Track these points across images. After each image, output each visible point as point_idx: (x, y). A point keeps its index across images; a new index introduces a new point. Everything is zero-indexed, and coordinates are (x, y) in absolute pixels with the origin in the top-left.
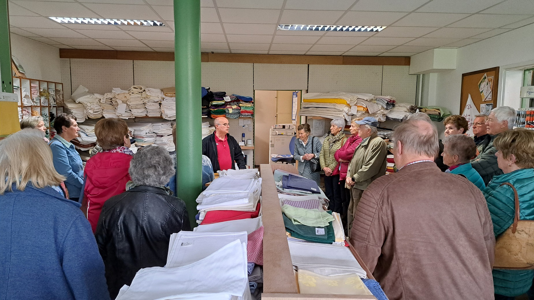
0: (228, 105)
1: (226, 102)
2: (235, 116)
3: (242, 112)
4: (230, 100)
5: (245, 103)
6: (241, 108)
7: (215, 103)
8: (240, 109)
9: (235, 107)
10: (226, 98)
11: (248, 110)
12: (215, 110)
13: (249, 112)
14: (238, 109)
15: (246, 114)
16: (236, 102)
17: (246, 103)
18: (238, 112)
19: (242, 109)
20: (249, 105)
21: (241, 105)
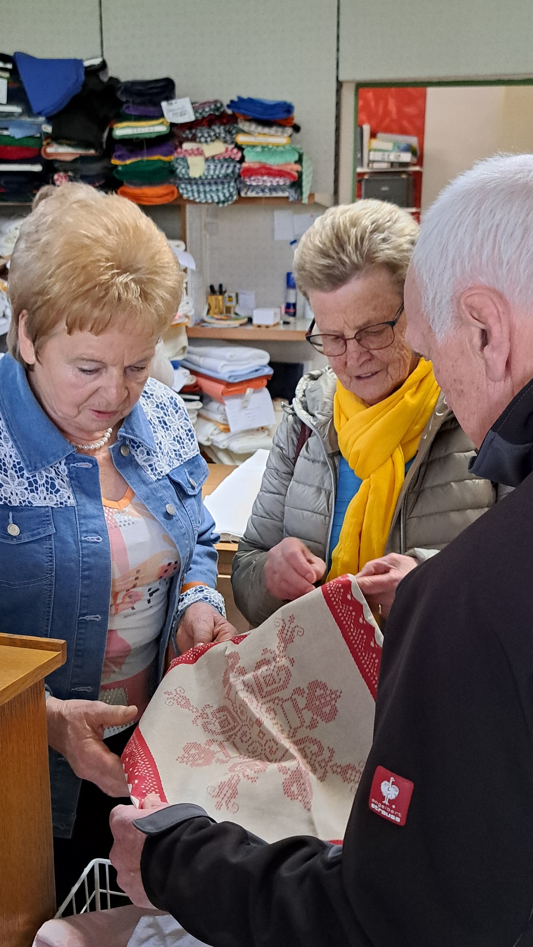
0: (187, 140)
1: (172, 125)
2: (217, 190)
3: (250, 172)
4: (190, 117)
5: (260, 129)
6: (245, 152)
7: (122, 130)
8: (242, 160)
9: (217, 148)
10: (171, 107)
11: (274, 162)
12: (128, 162)
13: (280, 173)
14: (233, 160)
15: (268, 181)
16: (222, 124)
17: (266, 130)
18: (230, 171)
19: (252, 159)
20: (278, 138)
21: (241, 139)
